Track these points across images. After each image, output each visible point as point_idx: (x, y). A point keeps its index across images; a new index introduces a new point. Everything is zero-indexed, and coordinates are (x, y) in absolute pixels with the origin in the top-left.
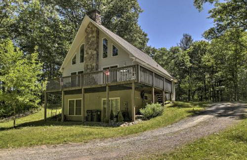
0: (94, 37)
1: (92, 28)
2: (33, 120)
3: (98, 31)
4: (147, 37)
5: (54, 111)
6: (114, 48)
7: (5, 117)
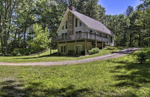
0: (71, 18)
1: (70, 13)
2: (46, 55)
3: (73, 15)
4: (105, 10)
5: (54, 51)
6: (80, 23)
7: (33, 53)
